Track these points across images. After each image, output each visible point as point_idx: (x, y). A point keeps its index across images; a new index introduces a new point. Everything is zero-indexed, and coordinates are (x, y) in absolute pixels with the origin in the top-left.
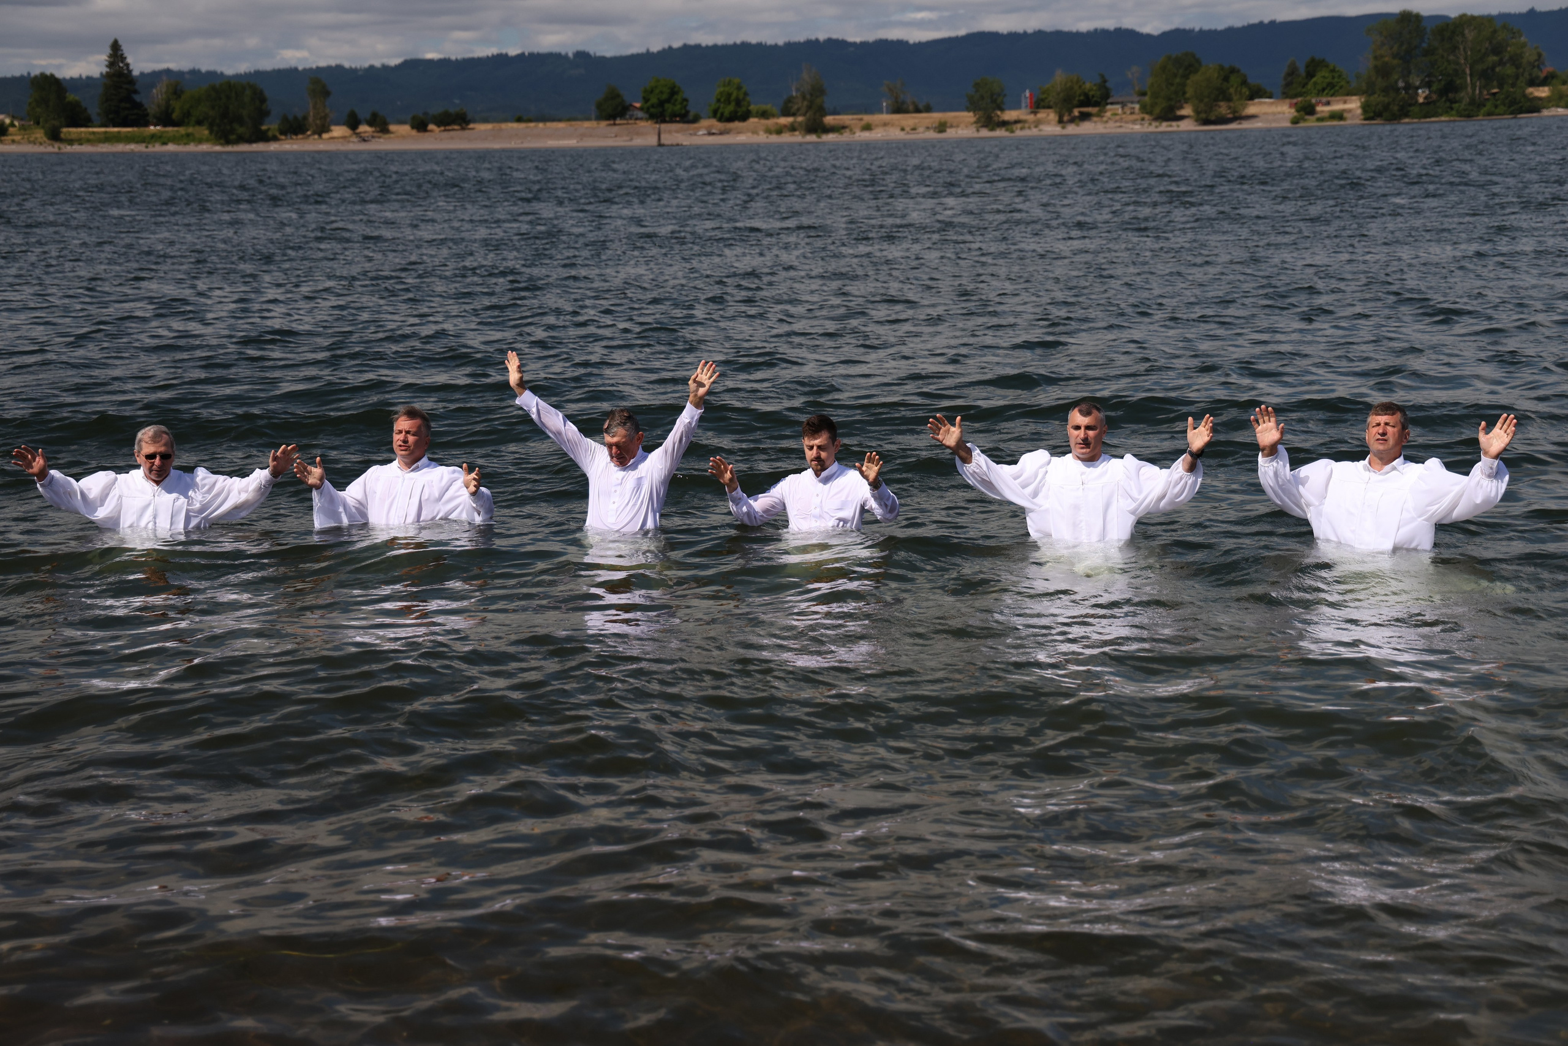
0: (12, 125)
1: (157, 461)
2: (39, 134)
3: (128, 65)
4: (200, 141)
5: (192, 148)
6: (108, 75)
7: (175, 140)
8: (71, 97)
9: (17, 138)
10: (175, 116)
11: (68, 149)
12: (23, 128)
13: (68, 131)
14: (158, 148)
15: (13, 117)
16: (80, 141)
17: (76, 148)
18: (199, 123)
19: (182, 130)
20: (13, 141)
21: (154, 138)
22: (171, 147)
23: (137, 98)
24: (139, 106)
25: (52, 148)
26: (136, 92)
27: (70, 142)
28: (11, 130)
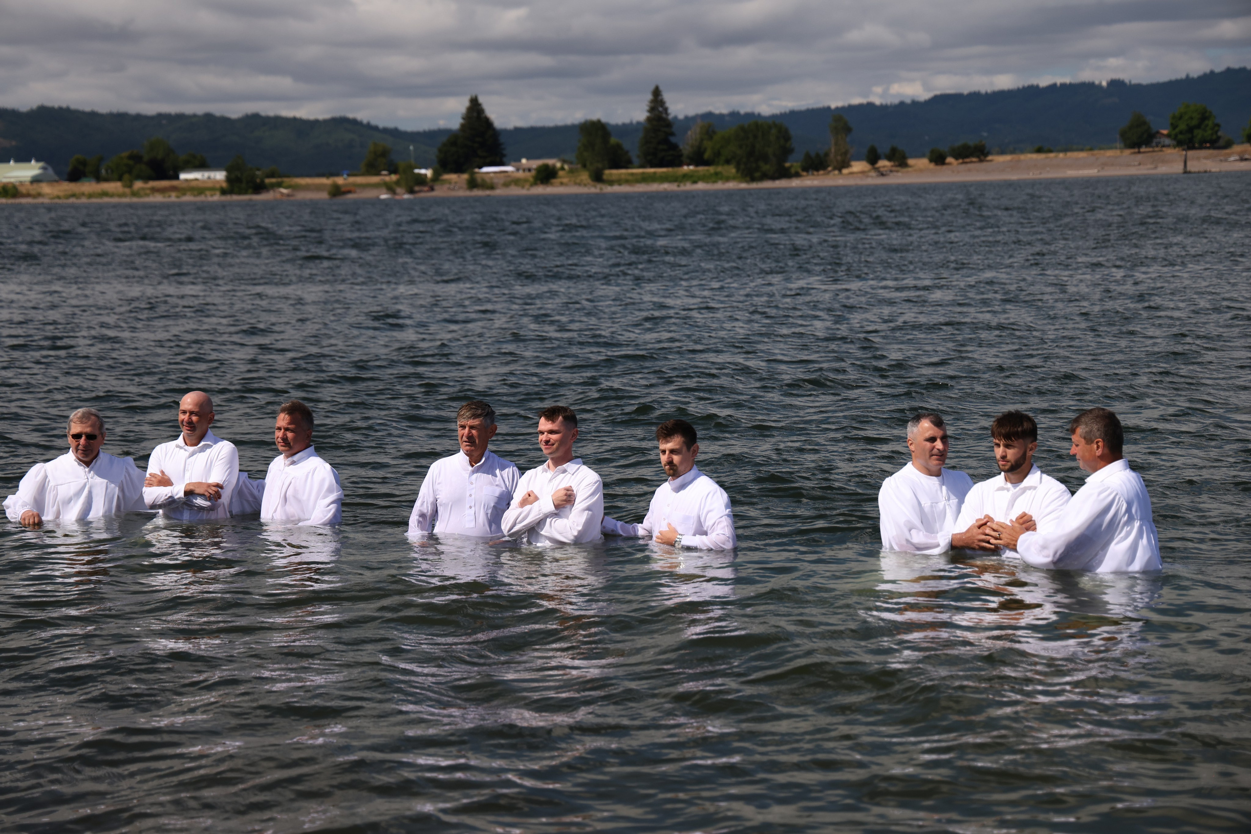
0: (562, 169)
1: (82, 441)
2: (585, 176)
3: (666, 109)
4: (727, 179)
5: (720, 186)
6: (649, 119)
7: (705, 178)
8: (613, 140)
9: (565, 180)
10: (707, 156)
11: (608, 189)
12: (571, 171)
13: (609, 173)
14: (688, 187)
15: (564, 161)
16: (620, 182)
17: (616, 189)
18: (728, 162)
19: (711, 169)
20: (562, 184)
21: (686, 177)
22: (701, 186)
23: (673, 139)
24: (674, 147)
25: (594, 189)
26: (672, 134)
27: (611, 183)
28: (561, 173)
